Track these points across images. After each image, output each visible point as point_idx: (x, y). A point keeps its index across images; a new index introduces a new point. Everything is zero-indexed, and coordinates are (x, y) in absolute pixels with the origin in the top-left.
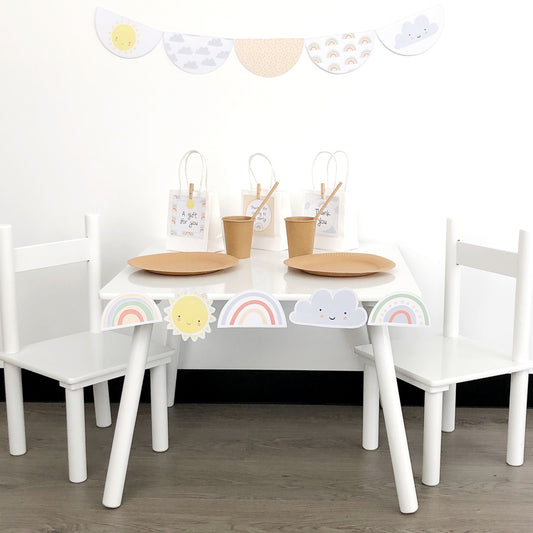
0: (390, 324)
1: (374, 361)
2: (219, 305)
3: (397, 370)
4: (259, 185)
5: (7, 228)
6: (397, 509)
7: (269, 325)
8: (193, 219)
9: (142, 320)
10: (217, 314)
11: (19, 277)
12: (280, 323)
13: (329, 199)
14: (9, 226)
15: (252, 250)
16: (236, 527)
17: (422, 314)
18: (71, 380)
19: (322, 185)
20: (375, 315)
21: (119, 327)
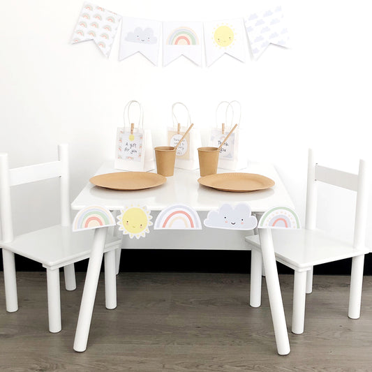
0: (273, 227)
1: (261, 249)
2: (155, 214)
3: (277, 256)
4: (179, 125)
5: (5, 156)
6: (276, 352)
7: (189, 228)
8: (133, 148)
9: (101, 224)
10: (153, 220)
11: (13, 189)
12: (197, 226)
13: (228, 135)
14: (6, 155)
15: (175, 169)
16: (166, 366)
17: (295, 221)
18: (51, 263)
19: (223, 125)
20: (263, 222)
21: (86, 229)
